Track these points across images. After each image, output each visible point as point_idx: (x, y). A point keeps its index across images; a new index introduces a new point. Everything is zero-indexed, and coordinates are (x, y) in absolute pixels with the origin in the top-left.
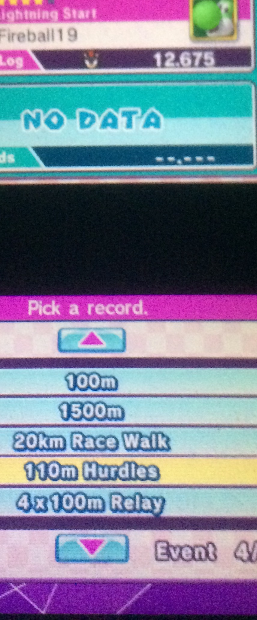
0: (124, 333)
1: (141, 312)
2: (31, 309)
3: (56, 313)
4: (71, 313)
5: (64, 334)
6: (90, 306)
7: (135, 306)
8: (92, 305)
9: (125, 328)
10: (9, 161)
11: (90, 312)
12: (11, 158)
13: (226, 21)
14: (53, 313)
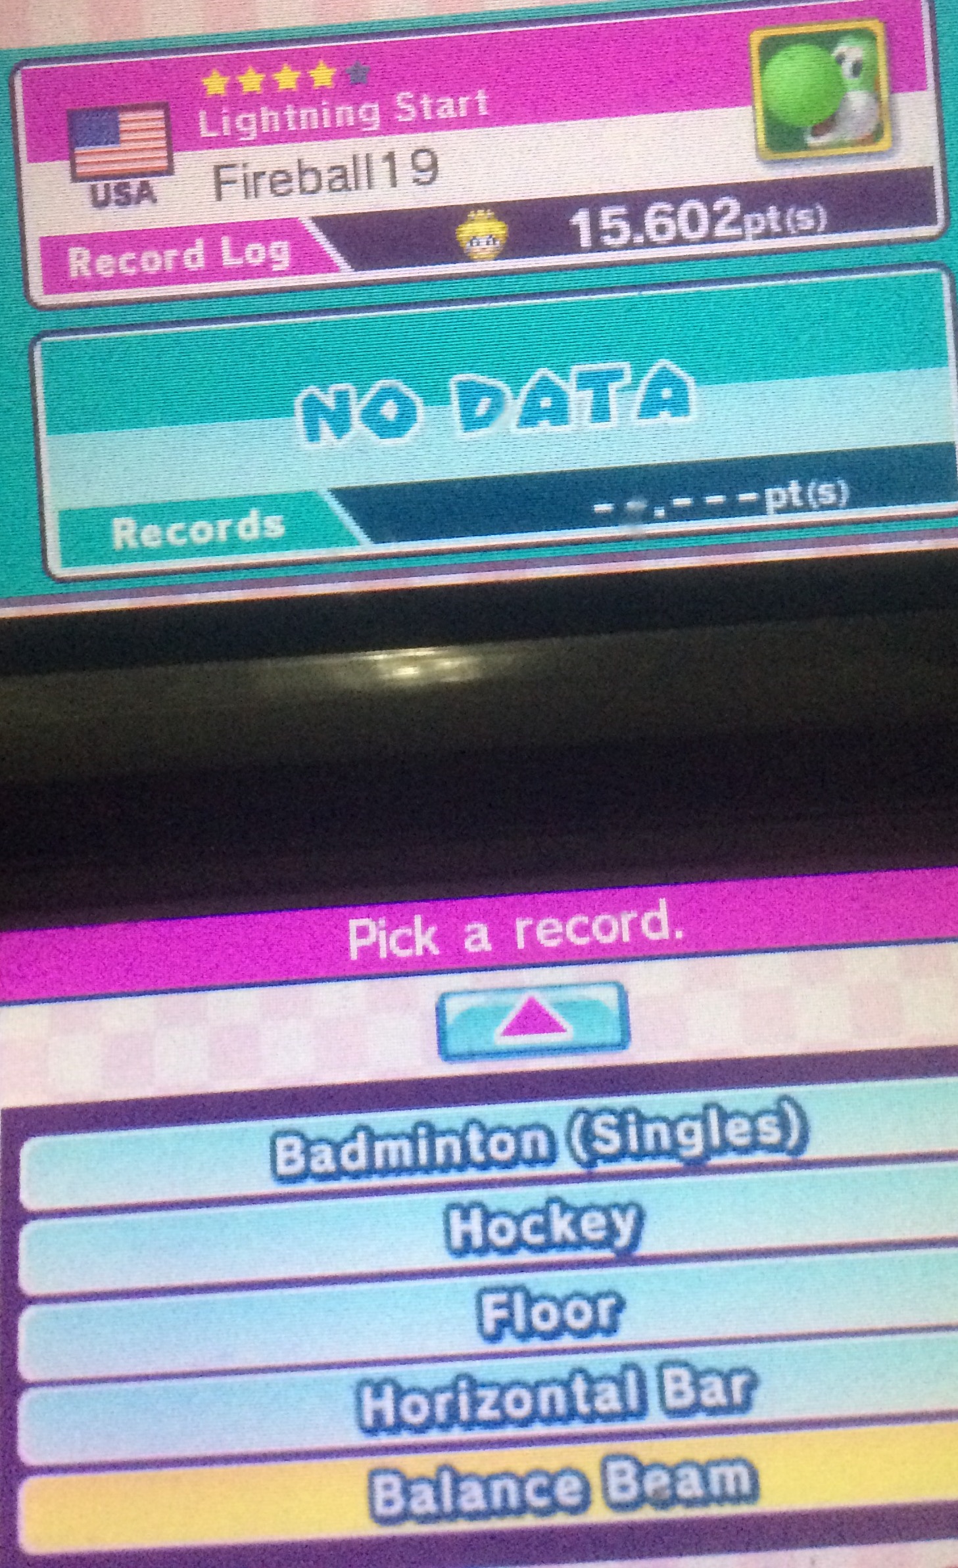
0: (623, 996)
1: (664, 933)
2: (355, 944)
3: (426, 950)
4: (468, 945)
5: (454, 1007)
6: (521, 925)
7: (648, 916)
8: (529, 922)
9: (623, 981)
10: (269, 534)
11: (521, 944)
12: (275, 527)
13: (858, 99)
14: (419, 952)
